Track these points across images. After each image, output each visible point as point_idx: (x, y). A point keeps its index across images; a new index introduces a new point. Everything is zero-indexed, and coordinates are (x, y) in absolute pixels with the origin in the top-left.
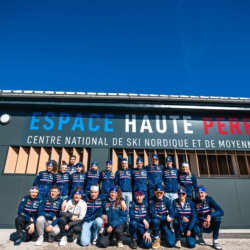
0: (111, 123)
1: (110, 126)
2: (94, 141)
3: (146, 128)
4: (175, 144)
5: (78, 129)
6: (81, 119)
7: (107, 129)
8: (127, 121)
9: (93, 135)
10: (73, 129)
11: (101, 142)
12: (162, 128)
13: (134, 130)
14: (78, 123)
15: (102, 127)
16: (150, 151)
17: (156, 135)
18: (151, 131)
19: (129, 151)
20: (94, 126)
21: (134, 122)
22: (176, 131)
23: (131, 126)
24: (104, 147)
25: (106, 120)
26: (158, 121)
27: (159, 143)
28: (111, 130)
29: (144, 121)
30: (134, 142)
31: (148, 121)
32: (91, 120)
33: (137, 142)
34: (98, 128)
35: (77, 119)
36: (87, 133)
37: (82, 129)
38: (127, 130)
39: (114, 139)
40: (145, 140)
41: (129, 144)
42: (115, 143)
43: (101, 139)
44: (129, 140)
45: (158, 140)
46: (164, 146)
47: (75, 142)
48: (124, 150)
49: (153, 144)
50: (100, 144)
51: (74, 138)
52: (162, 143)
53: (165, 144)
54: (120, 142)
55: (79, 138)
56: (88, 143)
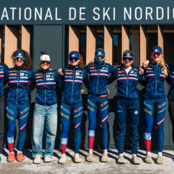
2: (38, 14)
11: (49, 15)
16: (132, 28)
19: (97, 29)
24: (54, 23)
30: (105, 14)
33: (110, 13)
39: (70, 8)
40: (125, 9)
41: (96, 17)
42: (72, 17)
43: (49, 9)
44: (96, 11)
45: (147, 8)
46: (157, 19)
47: (7, 16)
48: (88, 28)
49: (138, 16)
50: (49, 18)
51: (5, 9)
52: (154, 15)
53: (160, 16)
54: (81, 14)
55: (13, 9)
56: (28, 17)
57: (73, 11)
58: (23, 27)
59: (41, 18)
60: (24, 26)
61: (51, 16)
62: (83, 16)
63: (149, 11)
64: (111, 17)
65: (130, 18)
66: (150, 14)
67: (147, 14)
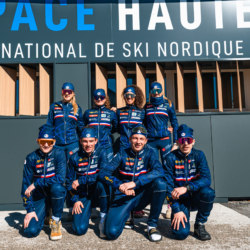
0: (90, 12)
1: (88, 20)
2: (59, 50)
3: (160, 20)
4: (217, 51)
5: (24, 27)
6: (28, 6)
7: (82, 26)
8: (122, 7)
9: (54, 38)
10: (15, 27)
11: (71, 52)
12: (191, 19)
13: (136, 26)
14: (24, 14)
15: (73, 22)
17: (179, 34)
18: (169, 26)
19: (128, 67)
20: (56, 21)
21: (135, 10)
22: (219, 25)
23: (129, 18)
24: (78, 62)
25: (80, 7)
26: (183, 6)
27: (186, 50)
28: (91, 27)
29: (156, 6)
30: (137, 50)
31: (164, 6)
32: (49, 7)
33: (143, 49)
34: (64, 23)
35: (20, 6)
36: (44, 35)
37: (33, 27)
38: (122, 26)
39: (97, 44)
40: (159, 45)
41: (127, 53)
42: (99, 53)
43: (71, 45)
44: (127, 46)
45: (183, 43)
46: (196, 54)
47: (21, 53)
48: (117, 66)
49: (174, 52)
50: (71, 56)
51: (19, 45)
52: (191, 50)
53: (198, 52)
54: (109, 50)
55: (29, 45)
56: (47, 54)
57: (99, 47)
58: (41, 67)
59: (62, 56)
60: (43, 65)
61: (73, 53)
62: (111, 53)
63: (186, 46)
64: (144, 53)
65: (165, 54)
66: (187, 49)
67: (184, 49)
